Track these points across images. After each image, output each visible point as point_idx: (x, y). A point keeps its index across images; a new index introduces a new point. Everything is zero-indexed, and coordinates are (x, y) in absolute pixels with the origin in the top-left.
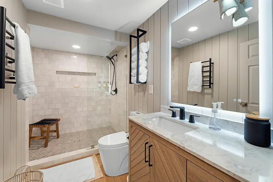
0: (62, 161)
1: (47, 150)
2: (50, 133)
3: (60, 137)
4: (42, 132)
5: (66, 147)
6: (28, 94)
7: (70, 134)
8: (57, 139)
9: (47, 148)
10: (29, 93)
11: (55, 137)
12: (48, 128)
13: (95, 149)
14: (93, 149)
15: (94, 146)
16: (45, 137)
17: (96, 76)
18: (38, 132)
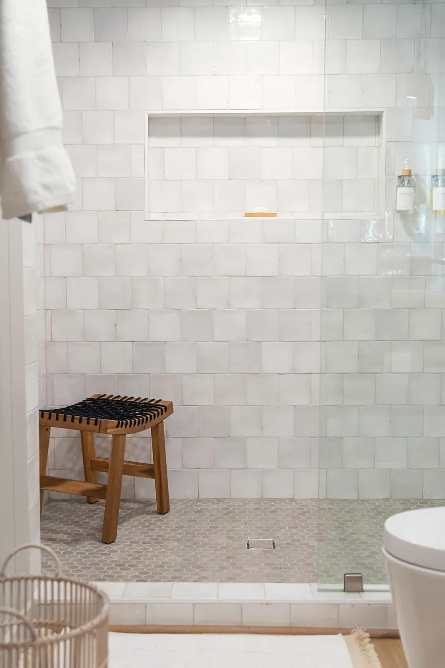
0: (185, 617)
1: (115, 557)
2: (127, 479)
3: (172, 511)
4: (89, 464)
5: (205, 560)
6: (40, 191)
7: (222, 505)
8: (161, 517)
9: (113, 547)
10: (46, 187)
11: (147, 503)
12: (115, 437)
13: (366, 597)
14: (354, 598)
15: (359, 580)
16: (104, 488)
17: (378, 132)
18: (70, 465)
